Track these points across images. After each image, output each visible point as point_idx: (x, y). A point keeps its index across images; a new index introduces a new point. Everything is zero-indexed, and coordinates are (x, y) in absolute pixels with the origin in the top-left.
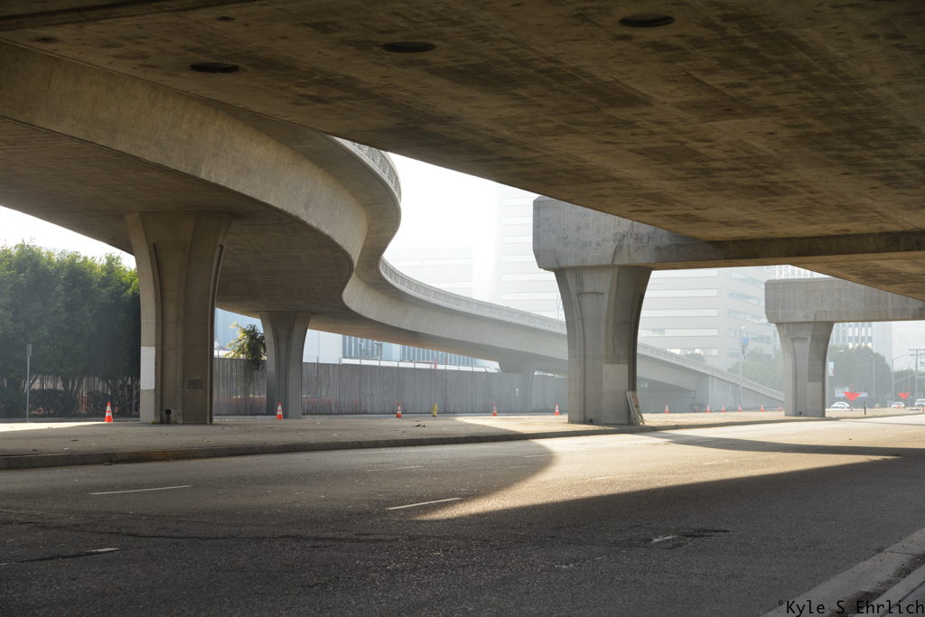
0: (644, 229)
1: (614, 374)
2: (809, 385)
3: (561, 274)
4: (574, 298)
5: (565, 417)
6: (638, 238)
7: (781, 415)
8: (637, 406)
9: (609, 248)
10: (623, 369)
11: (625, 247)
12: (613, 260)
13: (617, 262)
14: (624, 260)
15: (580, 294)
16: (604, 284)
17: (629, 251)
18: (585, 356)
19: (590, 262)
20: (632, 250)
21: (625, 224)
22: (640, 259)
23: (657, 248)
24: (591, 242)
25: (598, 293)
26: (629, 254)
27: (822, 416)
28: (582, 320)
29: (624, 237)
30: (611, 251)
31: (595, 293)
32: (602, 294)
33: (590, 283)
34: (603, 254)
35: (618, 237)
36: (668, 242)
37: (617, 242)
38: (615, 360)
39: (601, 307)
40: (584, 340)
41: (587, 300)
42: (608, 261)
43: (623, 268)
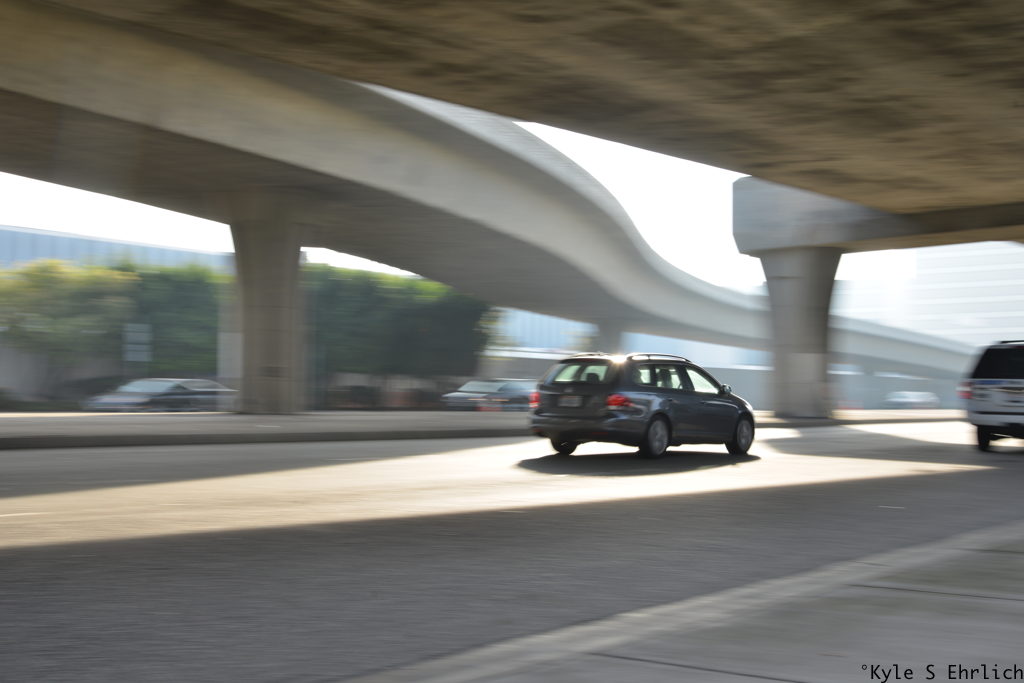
4: (774, 283)
9: (804, 228)
13: (808, 243)
31: (789, 277)
41: (784, 284)
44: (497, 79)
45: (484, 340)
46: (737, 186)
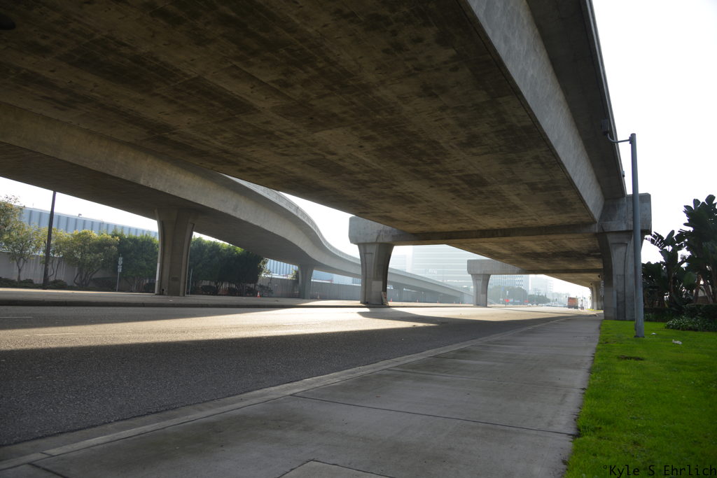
0: (388, 228)
1: (377, 285)
2: (481, 295)
3: (359, 245)
4: (363, 255)
5: (359, 302)
6: (386, 232)
7: (472, 305)
8: (386, 298)
9: (375, 236)
10: (380, 283)
11: (381, 235)
12: (376, 240)
13: (378, 241)
14: (380, 240)
15: (365, 253)
16: (373, 250)
18: (366, 278)
19: (368, 241)
20: (384, 236)
21: (382, 226)
22: (387, 240)
23: (393, 236)
24: (369, 233)
25: (372, 253)
26: (383, 238)
27: (486, 306)
28: (366, 264)
29: (380, 231)
30: (375, 237)
31: (370, 253)
33: (369, 249)
34: (373, 238)
35: (378, 231)
36: (396, 233)
37: (378, 233)
38: (377, 279)
39: (372, 259)
40: (366, 271)
41: (367, 256)
42: (374, 241)
43: (381, 244)
44: (269, 175)
45: (261, 270)
46: (351, 219)
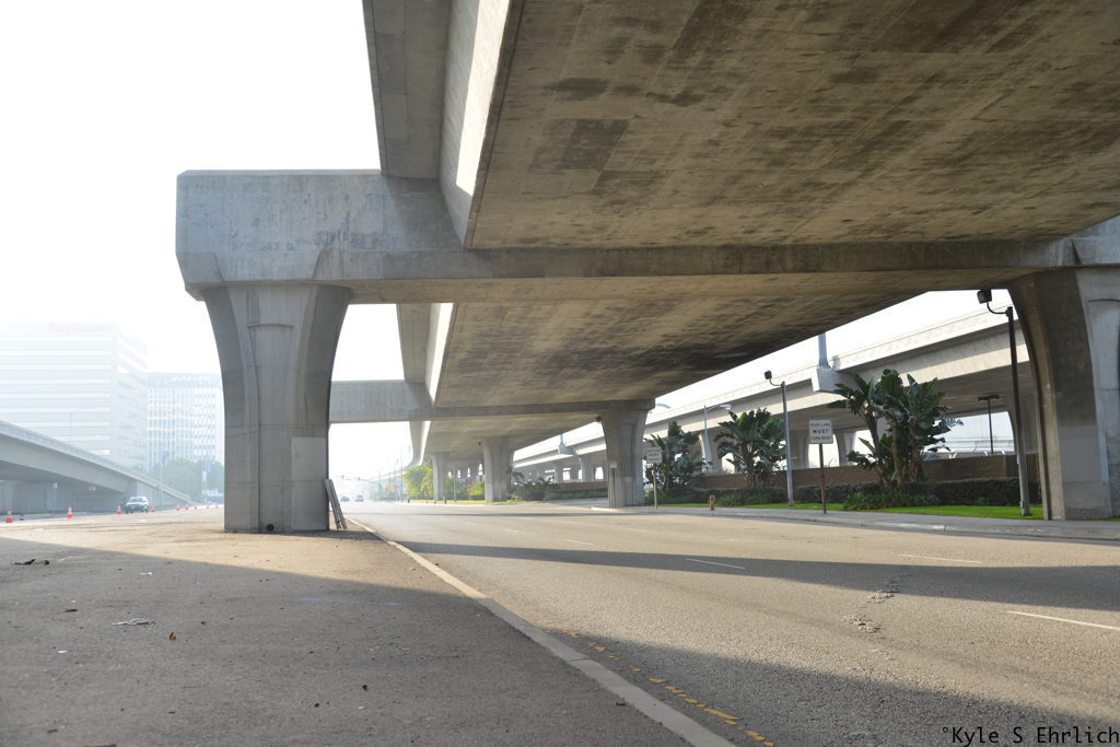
6: (356, 240)
10: (319, 447)
11: (336, 253)
12: (315, 273)
13: (320, 277)
14: (331, 274)
15: (254, 326)
16: (293, 311)
17: (341, 260)
18: (260, 425)
19: (276, 277)
20: (346, 258)
21: (335, 218)
22: (360, 273)
23: (388, 257)
24: (277, 244)
25: (283, 326)
26: (342, 264)
28: (256, 368)
29: (333, 237)
30: (313, 259)
31: (278, 325)
32: (292, 327)
33: (273, 309)
34: (299, 264)
35: (325, 238)
36: (403, 247)
37: (322, 246)
39: (288, 348)
40: (259, 399)
42: (305, 273)
